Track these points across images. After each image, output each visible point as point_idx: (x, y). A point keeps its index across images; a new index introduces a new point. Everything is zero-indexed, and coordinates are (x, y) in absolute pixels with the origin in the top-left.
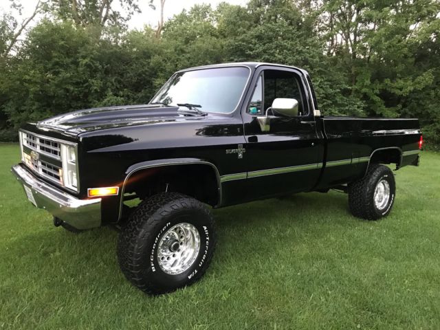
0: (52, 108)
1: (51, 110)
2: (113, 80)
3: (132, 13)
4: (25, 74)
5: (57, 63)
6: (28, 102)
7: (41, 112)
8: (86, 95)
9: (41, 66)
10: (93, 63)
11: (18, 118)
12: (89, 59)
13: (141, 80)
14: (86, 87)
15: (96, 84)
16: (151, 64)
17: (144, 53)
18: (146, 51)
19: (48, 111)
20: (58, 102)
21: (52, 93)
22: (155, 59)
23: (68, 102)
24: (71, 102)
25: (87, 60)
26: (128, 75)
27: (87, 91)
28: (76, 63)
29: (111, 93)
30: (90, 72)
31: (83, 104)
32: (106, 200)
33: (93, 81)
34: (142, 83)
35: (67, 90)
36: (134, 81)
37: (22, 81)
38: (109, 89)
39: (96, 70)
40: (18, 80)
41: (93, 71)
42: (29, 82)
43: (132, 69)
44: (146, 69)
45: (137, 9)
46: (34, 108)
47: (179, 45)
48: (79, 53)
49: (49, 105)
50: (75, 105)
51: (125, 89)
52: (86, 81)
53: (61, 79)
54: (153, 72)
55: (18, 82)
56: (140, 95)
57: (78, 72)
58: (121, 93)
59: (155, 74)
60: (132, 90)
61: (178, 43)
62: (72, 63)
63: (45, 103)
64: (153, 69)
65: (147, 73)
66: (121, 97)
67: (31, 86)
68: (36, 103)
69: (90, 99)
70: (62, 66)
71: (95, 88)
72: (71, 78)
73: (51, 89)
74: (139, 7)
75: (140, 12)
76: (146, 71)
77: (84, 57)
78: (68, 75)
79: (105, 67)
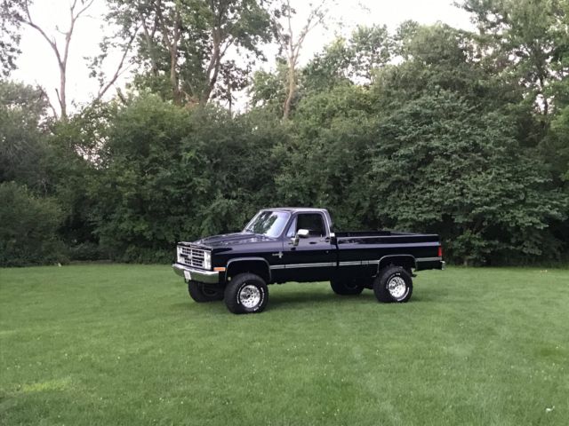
0: (146, 215)
1: (145, 219)
2: (224, 178)
3: (254, 63)
4: (118, 174)
5: (155, 160)
6: (119, 209)
7: (134, 221)
8: (189, 199)
9: (137, 164)
10: (200, 158)
11: (105, 229)
12: (194, 151)
13: (260, 176)
14: (190, 188)
15: (202, 184)
16: (273, 155)
17: (265, 141)
18: (267, 138)
19: (142, 219)
20: (154, 208)
21: (149, 198)
22: (278, 149)
23: (167, 207)
24: (170, 207)
25: (192, 154)
26: (243, 170)
27: (190, 192)
28: (178, 157)
29: (221, 195)
30: (195, 167)
31: (185, 209)
32: (220, 272)
33: (199, 180)
34: (261, 179)
35: (166, 193)
36: (251, 178)
37: (115, 184)
38: (219, 191)
39: (203, 166)
40: (109, 182)
41: (198, 167)
42: (123, 184)
43: (249, 162)
44: (267, 162)
45: (260, 57)
46: (126, 216)
47: (311, 126)
48: (182, 144)
49: (143, 212)
50: (175, 210)
51: (239, 189)
52: (190, 180)
53: (160, 178)
54: (276, 166)
55: (110, 186)
56: (258, 195)
57: (180, 169)
58: (234, 194)
59: (278, 168)
60: (248, 189)
61: (310, 124)
62: (174, 157)
63: (138, 210)
64: (275, 162)
65: (268, 167)
66: (234, 199)
67: (125, 189)
68: (130, 210)
69: (195, 202)
70: (161, 163)
71: (201, 189)
72: (172, 177)
73: (147, 191)
74: (264, 53)
75: (264, 60)
76: (267, 164)
77: (188, 150)
78: (169, 174)
79: (215, 162)
